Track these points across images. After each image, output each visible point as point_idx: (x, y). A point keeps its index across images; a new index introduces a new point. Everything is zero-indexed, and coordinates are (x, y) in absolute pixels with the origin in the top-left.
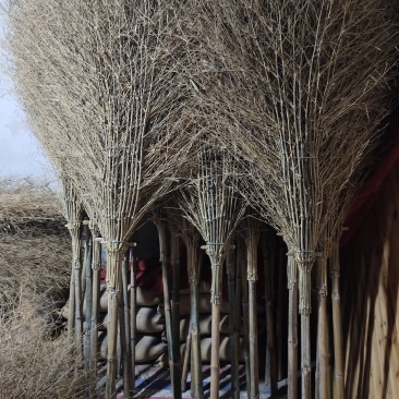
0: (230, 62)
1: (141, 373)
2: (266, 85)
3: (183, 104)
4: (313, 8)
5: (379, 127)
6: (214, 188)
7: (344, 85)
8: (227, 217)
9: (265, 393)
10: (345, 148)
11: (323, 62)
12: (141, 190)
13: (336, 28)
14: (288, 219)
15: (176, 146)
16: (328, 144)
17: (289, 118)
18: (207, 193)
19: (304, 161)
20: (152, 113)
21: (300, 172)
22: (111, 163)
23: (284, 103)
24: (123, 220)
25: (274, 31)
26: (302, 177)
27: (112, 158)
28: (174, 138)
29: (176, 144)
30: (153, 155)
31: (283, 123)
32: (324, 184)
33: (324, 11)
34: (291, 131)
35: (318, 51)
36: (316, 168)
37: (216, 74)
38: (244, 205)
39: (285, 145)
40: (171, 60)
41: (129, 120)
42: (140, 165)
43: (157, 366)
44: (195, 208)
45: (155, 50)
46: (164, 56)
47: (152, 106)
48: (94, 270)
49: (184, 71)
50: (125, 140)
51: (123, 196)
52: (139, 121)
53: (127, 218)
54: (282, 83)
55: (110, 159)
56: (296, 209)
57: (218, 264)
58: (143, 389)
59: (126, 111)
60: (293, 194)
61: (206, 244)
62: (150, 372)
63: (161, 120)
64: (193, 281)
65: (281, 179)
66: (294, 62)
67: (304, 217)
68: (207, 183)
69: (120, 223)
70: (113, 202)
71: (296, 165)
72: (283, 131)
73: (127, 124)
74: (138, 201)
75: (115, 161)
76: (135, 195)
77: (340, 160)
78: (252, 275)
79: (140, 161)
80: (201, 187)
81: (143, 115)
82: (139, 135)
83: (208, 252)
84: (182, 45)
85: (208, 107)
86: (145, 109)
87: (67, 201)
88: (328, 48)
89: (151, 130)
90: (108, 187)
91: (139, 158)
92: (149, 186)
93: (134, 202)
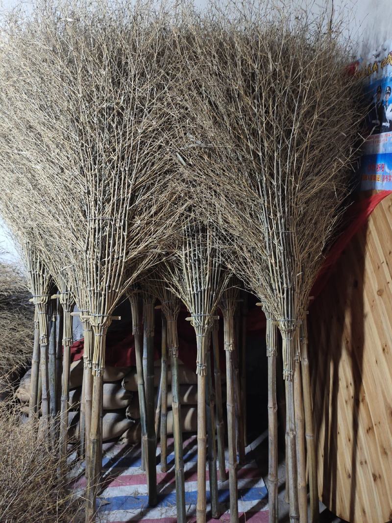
2: (250, 162)
3: (169, 177)
6: (199, 260)
7: (315, 165)
8: (212, 289)
10: (316, 223)
11: (299, 143)
12: (126, 262)
13: (309, 114)
14: (272, 289)
15: (161, 219)
16: (303, 219)
17: (271, 194)
18: (193, 265)
19: (285, 235)
20: (138, 185)
21: (282, 245)
22: (95, 235)
23: (266, 180)
24: (108, 293)
25: (258, 111)
26: (284, 250)
27: (95, 229)
28: (160, 210)
29: (161, 217)
30: (139, 226)
31: (266, 198)
32: (302, 256)
33: (301, 97)
34: (272, 206)
35: (295, 133)
36: (295, 241)
37: (203, 149)
38: (227, 277)
39: (268, 219)
40: (158, 133)
41: (114, 191)
42: (125, 237)
43: (121, 443)
44: (179, 280)
45: (140, 122)
46: (150, 129)
47: (137, 178)
48: (65, 346)
49: (171, 144)
50: (110, 211)
51: (108, 269)
52: (124, 193)
53: (112, 291)
54: (265, 160)
55: (93, 231)
56: (280, 280)
57: (204, 335)
58: (111, 469)
59: (110, 182)
60: (276, 266)
61: (190, 316)
62: (115, 450)
63: (147, 192)
64: (174, 353)
65: (265, 252)
66: (275, 142)
67: (287, 288)
68: (192, 255)
69: (105, 295)
70: (97, 275)
71: (278, 239)
72: (266, 206)
73: (112, 195)
74: (123, 273)
75: (99, 233)
76: (121, 267)
77: (313, 234)
78: (230, 345)
79: (125, 232)
80: (186, 259)
81: (129, 186)
82: (125, 206)
83: (194, 323)
84: (168, 119)
85: (195, 181)
86: (130, 180)
87: (34, 274)
88: (303, 131)
89: (137, 203)
90: (91, 259)
91: (124, 230)
92: (135, 258)
93: (119, 275)
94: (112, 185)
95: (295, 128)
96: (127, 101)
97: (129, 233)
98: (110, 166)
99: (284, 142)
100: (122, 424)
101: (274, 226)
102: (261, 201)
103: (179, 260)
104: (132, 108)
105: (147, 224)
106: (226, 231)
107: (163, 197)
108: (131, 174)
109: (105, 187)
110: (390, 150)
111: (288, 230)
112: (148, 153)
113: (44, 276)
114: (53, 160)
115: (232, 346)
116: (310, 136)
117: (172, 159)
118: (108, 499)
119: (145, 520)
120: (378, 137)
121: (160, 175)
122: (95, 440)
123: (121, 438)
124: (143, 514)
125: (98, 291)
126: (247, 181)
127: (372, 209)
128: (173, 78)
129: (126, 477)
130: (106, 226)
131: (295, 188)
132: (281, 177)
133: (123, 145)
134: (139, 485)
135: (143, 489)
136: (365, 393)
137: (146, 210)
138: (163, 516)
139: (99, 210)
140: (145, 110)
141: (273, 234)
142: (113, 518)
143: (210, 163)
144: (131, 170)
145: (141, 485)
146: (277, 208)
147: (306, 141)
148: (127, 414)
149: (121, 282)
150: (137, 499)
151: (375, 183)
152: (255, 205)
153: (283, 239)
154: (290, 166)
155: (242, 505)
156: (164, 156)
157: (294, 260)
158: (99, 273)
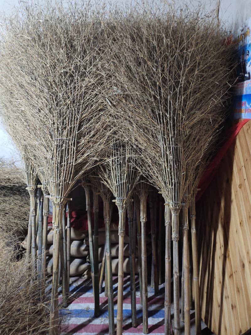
0: (130, 88)
1: (73, 282)
2: (152, 103)
3: (102, 113)
4: (179, 58)
5: (218, 129)
6: (120, 164)
7: (198, 103)
8: (128, 182)
9: (151, 292)
10: (198, 141)
11: (185, 90)
12: (75, 165)
13: (192, 70)
14: (165, 183)
15: (97, 139)
16: (188, 138)
17: (166, 123)
18: (116, 167)
19: (175, 149)
20: (83, 118)
21: (172, 155)
22: (57, 149)
23: (162, 114)
24: (64, 184)
25: (156, 71)
26: (173, 158)
27: (57, 145)
28: (96, 133)
29: (97, 138)
30: (83, 143)
31: (162, 125)
32: (186, 162)
33: (186, 60)
34: (166, 130)
35: (182, 83)
36: (181, 152)
37: (122, 95)
38: (139, 175)
39: (163, 138)
40: (94, 86)
41: (69, 122)
42: (75, 150)
43: (83, 277)
44: (109, 176)
45: (84, 80)
46: (90, 84)
47: (83, 114)
48: (44, 216)
49: (103, 93)
50: (66, 134)
51: (64, 169)
52: (74, 123)
53: (66, 183)
54: (161, 101)
55: (56, 146)
56: (170, 177)
57: (123, 210)
58: (75, 293)
59: (66, 117)
60: (168, 168)
61: (115, 199)
62: (79, 282)
63: (89, 122)
64: (107, 222)
65: (161, 159)
66: (168, 89)
67: (175, 182)
68: (116, 161)
69: (62, 185)
70: (58, 173)
71: (169, 151)
72: (162, 130)
73: (67, 125)
74: (73, 172)
75: (59, 148)
76: (72, 168)
77: (196, 148)
78: (143, 218)
79: (75, 147)
80: (112, 163)
81: (77, 119)
82: (75, 131)
83: (117, 203)
84: (101, 78)
85: (117, 115)
86: (78, 116)
87: (28, 173)
88: (188, 82)
89: (82, 129)
90: (55, 164)
91: (74, 146)
92: (81, 163)
93: (71, 173)
94: (67, 119)
95: (182, 80)
96: (76, 67)
97: (77, 148)
98: (65, 107)
99: (174, 89)
100: (84, 266)
101: (167, 143)
102: (159, 127)
103: (108, 165)
104: (79, 72)
105: (88, 142)
106: (137, 146)
107: (98, 126)
108: (79, 112)
109: (64, 120)
110: (249, 92)
111: (177, 145)
112: (89, 99)
113: (34, 174)
114: (34, 105)
115: (145, 219)
116: (193, 85)
117: (103, 102)
118: (71, 310)
119: (91, 325)
120: (243, 84)
121: (96, 112)
122: (56, 273)
123: (83, 274)
124: (90, 321)
125: (58, 183)
126: (150, 115)
127: (238, 132)
128: (103, 52)
129: (83, 298)
130: (64, 143)
131: (182, 119)
132: (173, 112)
133: (74, 95)
134: (90, 304)
135: (92, 306)
136: (229, 252)
137: (87, 134)
138: (102, 323)
139: (60, 134)
140: (86, 73)
141: (166, 148)
142: (72, 322)
143: (127, 104)
144: (79, 109)
145: (91, 304)
146: (170, 131)
147: (190, 88)
148: (87, 260)
149: (72, 177)
150: (87, 311)
151: (241, 114)
152: (155, 130)
153: (173, 151)
154: (179, 105)
155: (153, 320)
156: (99, 100)
157: (181, 165)
158: (59, 172)
